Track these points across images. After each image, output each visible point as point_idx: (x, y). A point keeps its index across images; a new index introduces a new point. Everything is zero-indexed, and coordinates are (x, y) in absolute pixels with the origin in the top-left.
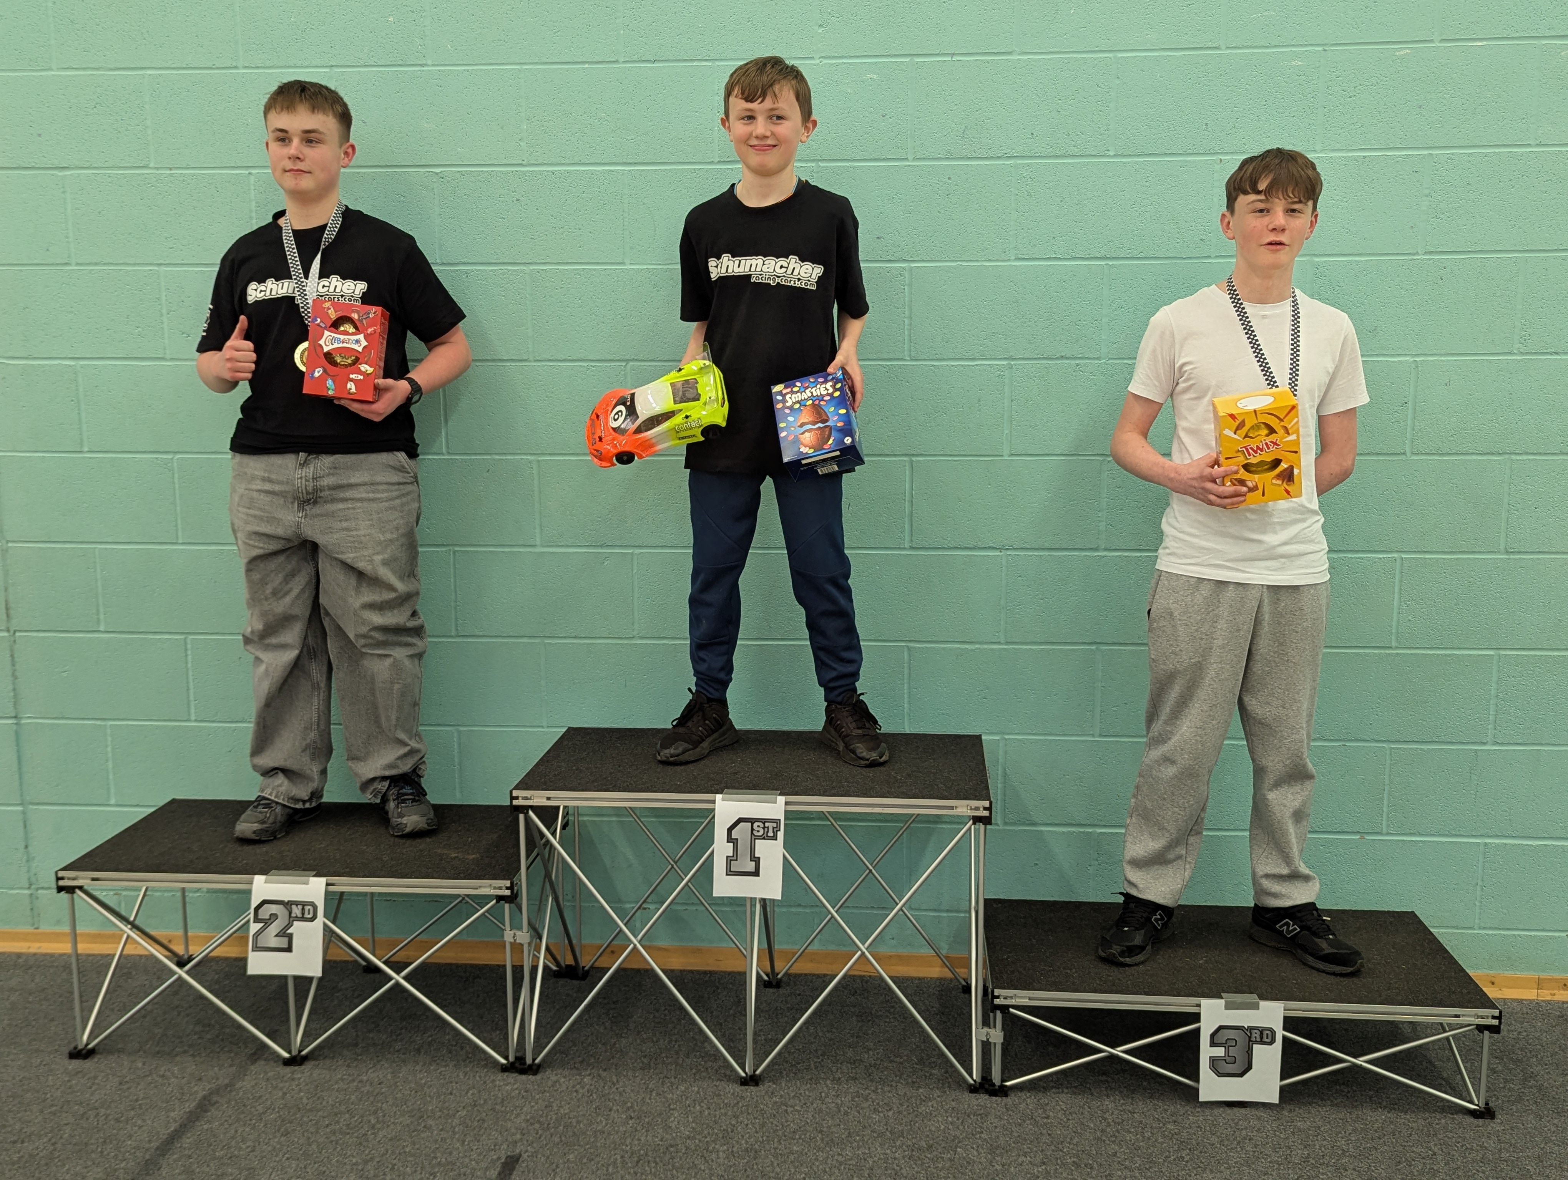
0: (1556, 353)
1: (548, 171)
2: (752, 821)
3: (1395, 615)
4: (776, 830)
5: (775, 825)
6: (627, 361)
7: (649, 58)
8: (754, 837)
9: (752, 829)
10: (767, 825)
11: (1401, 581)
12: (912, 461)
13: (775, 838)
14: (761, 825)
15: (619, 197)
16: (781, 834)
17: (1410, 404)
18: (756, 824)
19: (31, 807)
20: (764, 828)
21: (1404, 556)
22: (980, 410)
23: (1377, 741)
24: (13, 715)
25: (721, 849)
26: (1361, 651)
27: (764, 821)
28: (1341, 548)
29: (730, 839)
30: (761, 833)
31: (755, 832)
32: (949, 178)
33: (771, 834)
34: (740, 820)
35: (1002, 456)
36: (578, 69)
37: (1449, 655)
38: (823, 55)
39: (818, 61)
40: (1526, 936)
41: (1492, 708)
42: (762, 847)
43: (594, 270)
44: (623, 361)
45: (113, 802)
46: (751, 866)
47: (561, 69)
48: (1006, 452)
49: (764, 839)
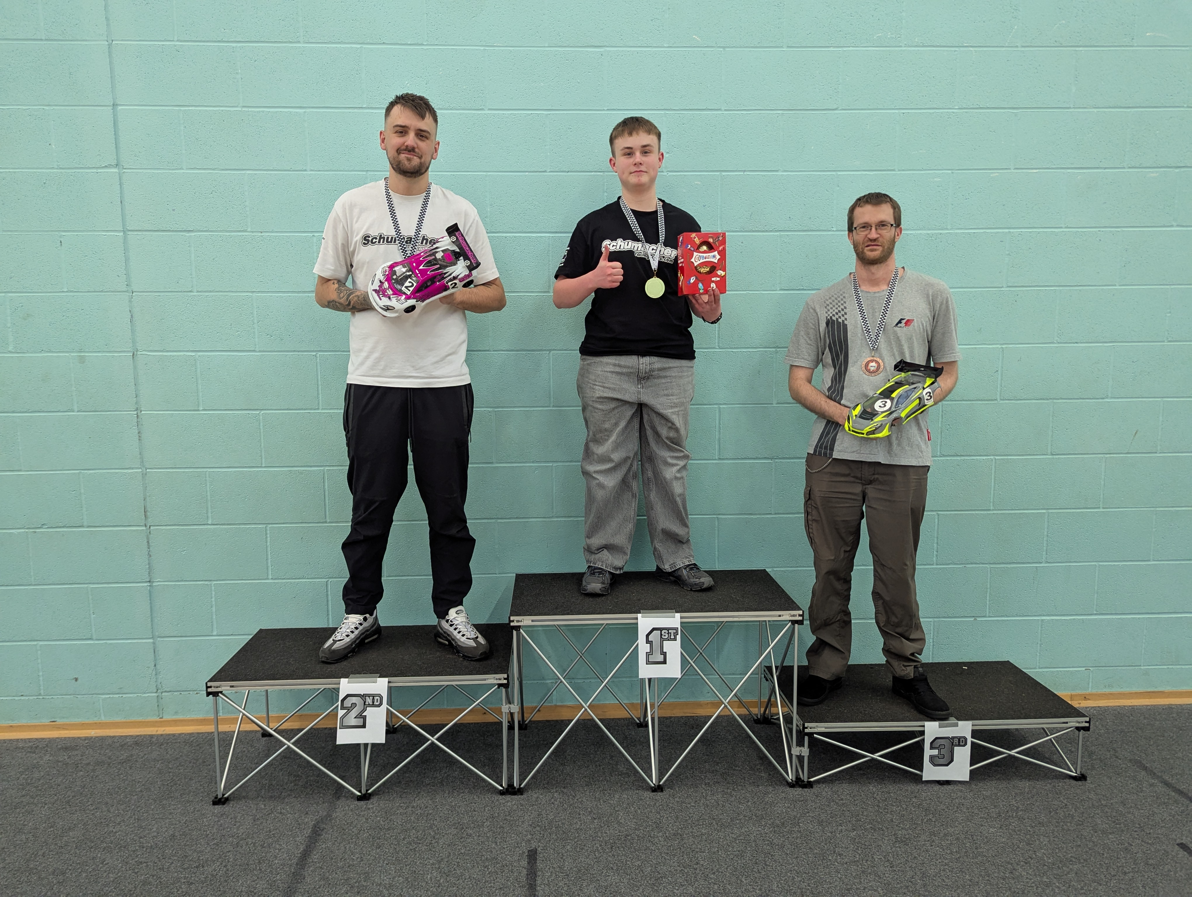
0: (1076, 343)
1: (503, 236)
2: (661, 629)
3: (992, 491)
4: (676, 634)
5: (675, 631)
6: (550, 350)
7: (565, 170)
8: (662, 640)
9: (661, 635)
10: (670, 631)
11: (995, 472)
12: (720, 408)
13: (675, 639)
14: (666, 631)
15: (546, 252)
16: (679, 637)
17: (999, 372)
18: (663, 632)
19: (158, 639)
20: (668, 634)
21: (997, 458)
22: (759, 377)
23: (983, 564)
24: (148, 580)
25: (643, 648)
26: (973, 512)
27: (668, 629)
28: (963, 454)
29: (648, 641)
30: (666, 637)
31: (663, 637)
32: (742, 243)
33: (672, 637)
34: (654, 629)
35: (772, 404)
36: (521, 176)
37: (1022, 513)
38: (669, 170)
39: (665, 174)
40: (1064, 671)
41: (1045, 542)
42: (668, 646)
43: (531, 296)
44: (548, 350)
45: (215, 633)
46: (661, 658)
47: (512, 175)
48: (775, 402)
49: (668, 640)
